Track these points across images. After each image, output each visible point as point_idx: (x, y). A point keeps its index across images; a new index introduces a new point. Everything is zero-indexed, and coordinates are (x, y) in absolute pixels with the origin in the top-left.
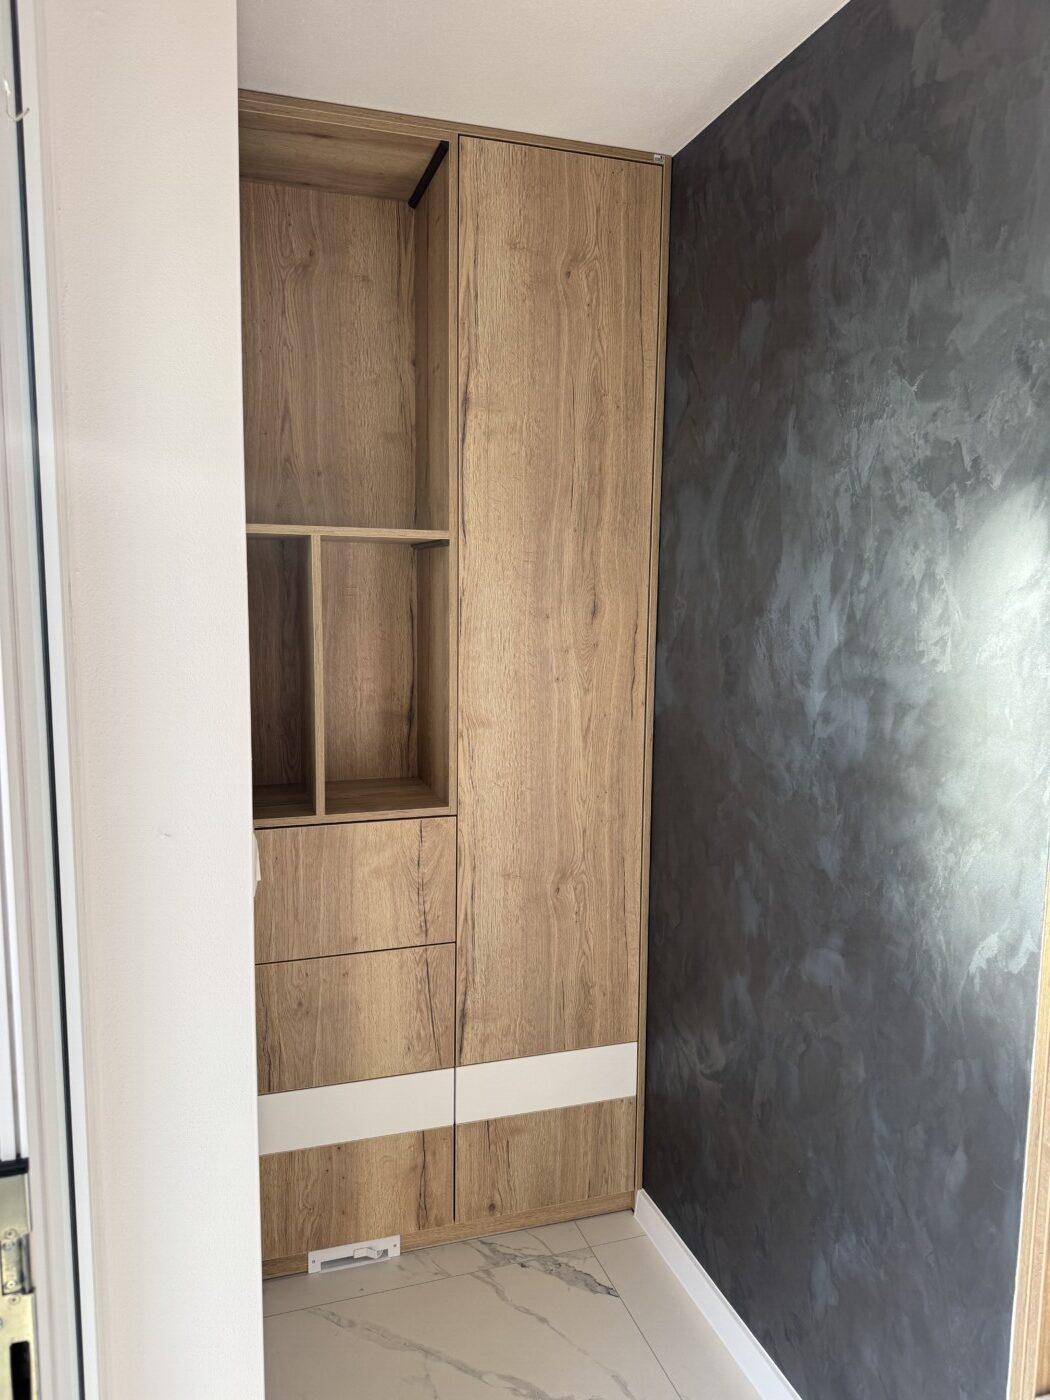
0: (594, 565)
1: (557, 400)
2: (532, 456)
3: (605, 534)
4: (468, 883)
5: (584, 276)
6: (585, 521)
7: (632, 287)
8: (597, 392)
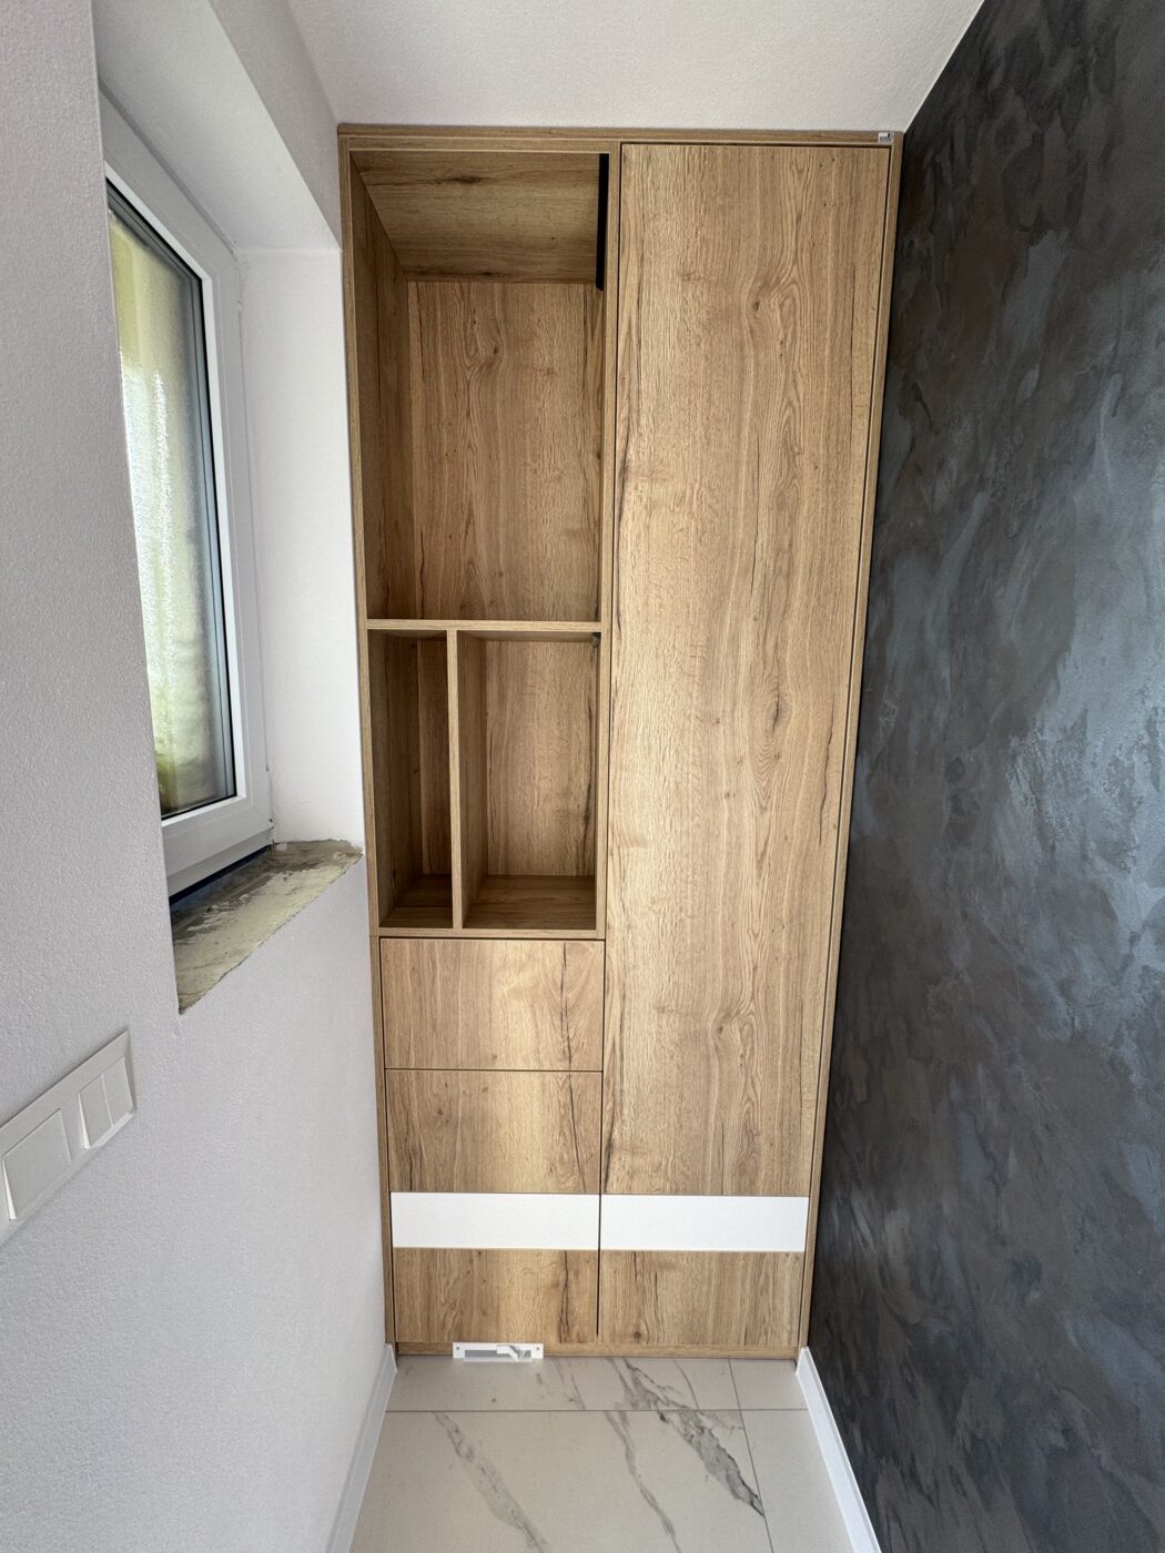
0: (779, 662)
1: (738, 462)
2: (704, 532)
3: (793, 625)
4: (616, 1011)
5: (777, 306)
6: (769, 607)
7: (841, 315)
8: (789, 450)
